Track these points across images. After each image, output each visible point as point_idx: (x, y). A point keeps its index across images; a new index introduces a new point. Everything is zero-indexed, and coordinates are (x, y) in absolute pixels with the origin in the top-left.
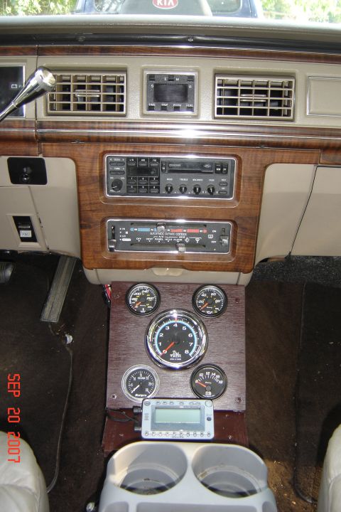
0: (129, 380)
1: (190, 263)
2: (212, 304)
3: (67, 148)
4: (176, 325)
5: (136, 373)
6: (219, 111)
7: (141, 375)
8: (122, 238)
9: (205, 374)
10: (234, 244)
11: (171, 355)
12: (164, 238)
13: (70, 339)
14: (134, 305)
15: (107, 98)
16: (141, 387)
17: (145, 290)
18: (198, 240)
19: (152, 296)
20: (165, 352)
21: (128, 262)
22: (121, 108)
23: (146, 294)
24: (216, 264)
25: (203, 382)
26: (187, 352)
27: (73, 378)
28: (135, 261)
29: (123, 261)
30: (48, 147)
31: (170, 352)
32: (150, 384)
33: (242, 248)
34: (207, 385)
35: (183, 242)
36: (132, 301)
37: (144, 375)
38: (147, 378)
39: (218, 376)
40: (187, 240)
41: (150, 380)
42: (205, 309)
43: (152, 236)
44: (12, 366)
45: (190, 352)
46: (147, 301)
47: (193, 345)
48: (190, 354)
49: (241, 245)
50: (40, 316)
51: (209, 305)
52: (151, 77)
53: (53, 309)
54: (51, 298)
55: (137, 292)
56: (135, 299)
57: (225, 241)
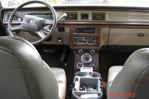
0: (78, 65)
3: (68, 26)
5: (79, 64)
6: (93, 19)
8: (77, 41)
9: (91, 64)
10: (96, 42)
12: (84, 41)
13: (66, 64)
14: (79, 53)
15: (75, 17)
18: (90, 41)
22: (77, 19)
24: (93, 45)
26: (88, 61)
30: (65, 26)
31: (85, 61)
37: (81, 65)
39: (94, 65)
43: (82, 41)
50: (60, 59)
52: (82, 14)
55: (80, 51)
57: (95, 41)
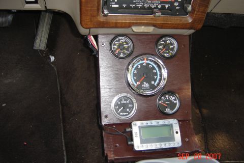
0: (116, 104)
1: (161, 23)
2: (168, 49)
4: (145, 64)
5: (120, 99)
7: (123, 100)
8: (112, 4)
9: (165, 97)
11: (143, 86)
12: (143, 5)
13: (52, 58)
14: (115, 51)
16: (124, 108)
17: (122, 40)
18: (167, 6)
19: (127, 44)
20: (139, 83)
21: (116, 23)
23: (123, 42)
24: (179, 24)
25: (164, 102)
26: (153, 82)
27: (60, 87)
28: (122, 22)
29: (113, 23)
31: (142, 83)
32: (130, 106)
33: (199, 13)
34: (167, 104)
35: (157, 7)
36: (114, 48)
37: (125, 100)
38: (128, 102)
39: (174, 98)
40: (160, 6)
41: (129, 103)
42: (164, 52)
43: (134, 3)
44: (18, 79)
45: (155, 82)
46: (124, 48)
47: (157, 78)
48: (155, 84)
49: (198, 12)
50: (33, 46)
51: (166, 50)
53: (42, 41)
54: (39, 33)
55: (117, 41)
56: (116, 47)
